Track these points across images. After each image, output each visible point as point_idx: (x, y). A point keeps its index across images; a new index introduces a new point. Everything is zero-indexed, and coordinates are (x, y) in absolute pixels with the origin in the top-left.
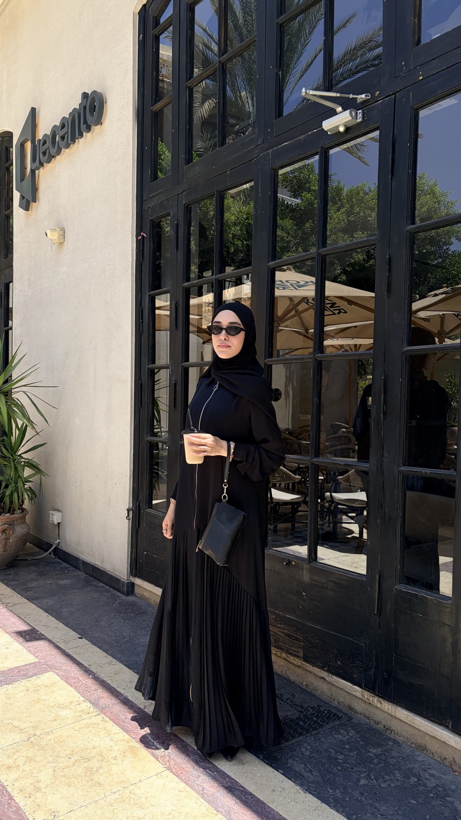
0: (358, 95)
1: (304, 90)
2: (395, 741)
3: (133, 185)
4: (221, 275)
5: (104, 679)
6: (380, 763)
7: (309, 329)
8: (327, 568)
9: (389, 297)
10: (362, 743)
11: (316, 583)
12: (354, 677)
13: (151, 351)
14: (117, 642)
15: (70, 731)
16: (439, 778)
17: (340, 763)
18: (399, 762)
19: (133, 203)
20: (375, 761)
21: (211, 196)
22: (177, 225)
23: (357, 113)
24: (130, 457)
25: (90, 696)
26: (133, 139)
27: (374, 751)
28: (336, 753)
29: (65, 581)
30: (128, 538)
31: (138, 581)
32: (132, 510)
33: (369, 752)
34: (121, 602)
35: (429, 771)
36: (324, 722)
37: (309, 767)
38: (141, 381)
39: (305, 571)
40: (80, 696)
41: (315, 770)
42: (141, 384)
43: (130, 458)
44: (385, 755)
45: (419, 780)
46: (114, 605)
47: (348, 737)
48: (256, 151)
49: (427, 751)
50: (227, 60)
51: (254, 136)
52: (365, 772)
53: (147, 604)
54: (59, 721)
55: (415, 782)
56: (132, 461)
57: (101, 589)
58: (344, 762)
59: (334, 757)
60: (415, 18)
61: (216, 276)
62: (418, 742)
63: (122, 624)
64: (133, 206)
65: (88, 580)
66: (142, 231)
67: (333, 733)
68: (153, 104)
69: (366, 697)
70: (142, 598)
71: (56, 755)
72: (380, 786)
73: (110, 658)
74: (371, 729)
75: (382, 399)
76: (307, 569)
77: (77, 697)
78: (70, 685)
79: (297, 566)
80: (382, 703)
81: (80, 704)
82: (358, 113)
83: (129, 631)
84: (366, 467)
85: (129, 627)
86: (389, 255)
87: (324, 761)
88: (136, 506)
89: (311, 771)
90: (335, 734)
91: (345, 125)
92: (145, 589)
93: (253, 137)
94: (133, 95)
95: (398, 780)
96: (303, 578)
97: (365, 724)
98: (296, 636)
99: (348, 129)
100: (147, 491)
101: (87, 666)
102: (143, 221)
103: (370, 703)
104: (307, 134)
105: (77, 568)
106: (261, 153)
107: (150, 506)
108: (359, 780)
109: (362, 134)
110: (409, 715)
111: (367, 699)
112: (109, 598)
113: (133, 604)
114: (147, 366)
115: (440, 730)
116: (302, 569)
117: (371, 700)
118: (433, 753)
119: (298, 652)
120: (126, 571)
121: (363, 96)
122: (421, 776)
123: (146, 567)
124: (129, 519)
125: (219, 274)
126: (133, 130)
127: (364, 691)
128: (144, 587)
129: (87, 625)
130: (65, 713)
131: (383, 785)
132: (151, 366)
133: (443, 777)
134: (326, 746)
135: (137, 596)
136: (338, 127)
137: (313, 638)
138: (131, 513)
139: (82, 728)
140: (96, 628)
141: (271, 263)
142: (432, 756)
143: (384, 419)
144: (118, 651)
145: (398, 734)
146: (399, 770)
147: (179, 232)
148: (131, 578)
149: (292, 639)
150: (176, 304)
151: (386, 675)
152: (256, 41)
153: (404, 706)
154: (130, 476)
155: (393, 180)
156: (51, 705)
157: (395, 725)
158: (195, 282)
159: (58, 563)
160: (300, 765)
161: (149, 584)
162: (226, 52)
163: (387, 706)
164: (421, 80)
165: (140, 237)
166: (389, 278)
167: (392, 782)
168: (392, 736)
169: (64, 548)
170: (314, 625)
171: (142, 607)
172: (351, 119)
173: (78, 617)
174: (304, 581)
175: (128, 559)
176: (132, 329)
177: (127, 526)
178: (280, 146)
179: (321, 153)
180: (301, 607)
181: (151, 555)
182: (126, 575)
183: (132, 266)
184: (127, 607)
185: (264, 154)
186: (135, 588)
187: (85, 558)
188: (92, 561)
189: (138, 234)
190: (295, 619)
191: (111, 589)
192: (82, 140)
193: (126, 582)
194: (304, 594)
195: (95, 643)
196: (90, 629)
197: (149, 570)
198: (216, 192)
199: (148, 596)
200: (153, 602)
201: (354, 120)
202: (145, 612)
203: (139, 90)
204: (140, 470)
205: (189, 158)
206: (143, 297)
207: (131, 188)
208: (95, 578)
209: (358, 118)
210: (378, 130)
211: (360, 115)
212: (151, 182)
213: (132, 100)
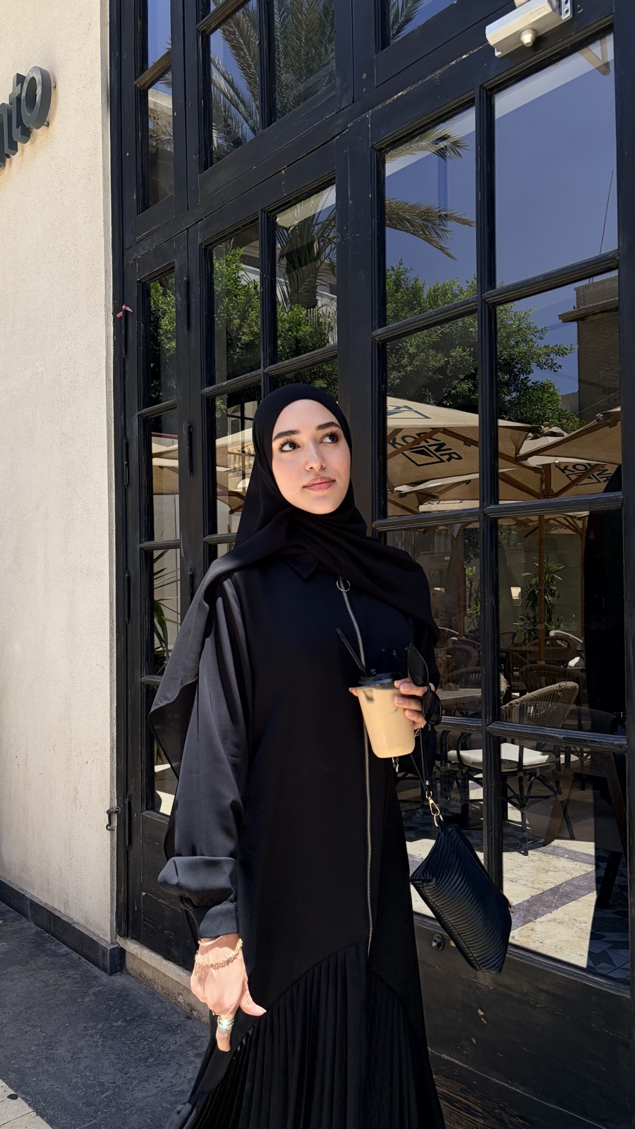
3: (105, 222)
4: (273, 366)
7: (395, 485)
11: (509, 992)
13: (145, 518)
14: (89, 1104)
19: (106, 255)
21: (251, 223)
22: (188, 283)
24: (111, 713)
26: (103, 141)
30: (112, 865)
31: (132, 947)
32: (116, 812)
34: (100, 991)
38: (129, 573)
42: (129, 578)
43: (111, 716)
46: (86, 1000)
48: (339, 122)
51: (334, 93)
53: (149, 994)
56: (115, 721)
61: (264, 368)
63: (100, 1049)
64: (106, 260)
65: (40, 940)
66: (123, 303)
68: (138, 75)
70: (140, 978)
82: (563, 3)
83: (113, 1070)
84: (621, 746)
85: (113, 1057)
88: (124, 805)
91: (534, 29)
92: (146, 963)
93: (330, 96)
94: (102, 64)
96: (476, 978)
98: (465, 1101)
99: (539, 40)
102: (125, 284)
104: (446, 67)
105: (23, 913)
106: (349, 122)
107: (150, 804)
109: (572, 46)
112: (76, 983)
113: (122, 995)
114: (138, 545)
120: (109, 926)
123: (145, 920)
124: (111, 830)
125: (270, 365)
126: (103, 125)
128: (143, 959)
129: (28, 1060)
132: (147, 544)
135: (130, 975)
136: (518, 34)
137: (506, 1113)
138: (115, 817)
140: (46, 1067)
141: (379, 331)
147: (192, 296)
148: (118, 940)
150: (190, 427)
154: (112, 749)
158: (224, 384)
161: (153, 954)
165: (120, 314)
170: (506, 1085)
171: (140, 1002)
172: (551, 10)
173: (13, 1038)
174: (478, 984)
175: (112, 904)
176: (109, 478)
177: (109, 843)
178: (388, 102)
179: (477, 100)
180: (474, 1041)
181: (154, 898)
182: (109, 934)
183: (107, 366)
184: (111, 1003)
185: (355, 123)
186: (127, 959)
187: (35, 895)
188: (49, 903)
189: (116, 309)
190: (461, 1064)
191: (83, 959)
192: (15, 159)
193: (109, 949)
194: (481, 1013)
195: (43, 1108)
196: (35, 1068)
197: (151, 926)
198: (260, 213)
199: (151, 977)
200: (160, 989)
201: (556, 15)
202: (145, 1015)
203: (113, 54)
204: (129, 738)
205: (207, 159)
206: (127, 421)
207: (102, 227)
208: (53, 935)
209: (563, 12)
210: (610, 33)
211: (569, 5)
212: (138, 214)
213: (100, 73)
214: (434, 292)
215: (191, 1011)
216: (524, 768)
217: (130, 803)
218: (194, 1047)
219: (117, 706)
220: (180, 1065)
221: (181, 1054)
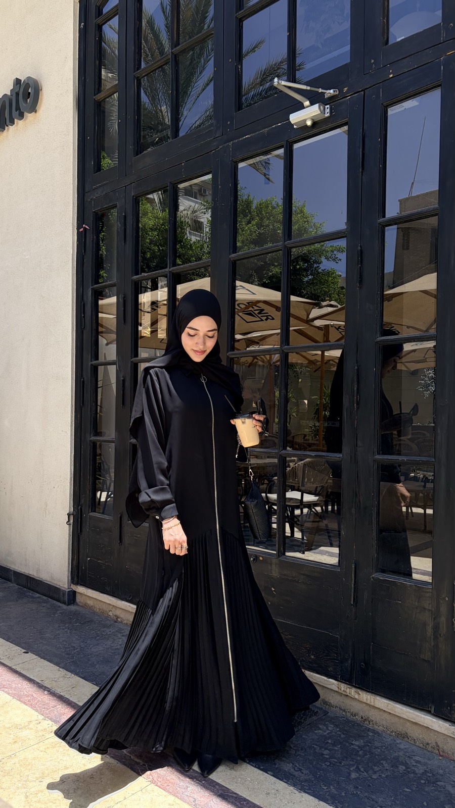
0: (327, 90)
1: (276, 80)
2: (374, 731)
3: (74, 175)
4: (174, 268)
5: (62, 694)
6: (366, 755)
8: (298, 561)
9: (360, 288)
10: (343, 736)
11: (286, 577)
12: (329, 670)
13: (94, 348)
14: (68, 654)
15: (35, 753)
16: (425, 764)
17: (327, 758)
18: (384, 752)
19: (74, 195)
20: (360, 753)
22: (125, 217)
23: (324, 107)
24: (71, 458)
25: (50, 714)
26: (73, 129)
27: (357, 743)
28: (320, 749)
30: (69, 544)
31: (80, 589)
32: (73, 514)
33: (352, 744)
34: (63, 612)
35: (414, 758)
36: (301, 719)
37: (297, 765)
38: (83, 379)
39: (274, 566)
40: (38, 714)
41: (304, 768)
42: (83, 381)
43: (71, 460)
44: (368, 746)
45: (407, 768)
46: (56, 615)
47: (328, 731)
48: (215, 144)
49: (408, 738)
50: (181, 52)
51: (212, 128)
52: (353, 765)
54: (20, 743)
55: (404, 770)
56: (73, 463)
57: (38, 599)
58: (331, 758)
59: (319, 753)
60: (384, 19)
61: (170, 268)
62: (398, 730)
63: (69, 634)
64: (73, 197)
66: (84, 224)
67: (313, 729)
68: (96, 93)
69: (343, 689)
70: (85, 606)
71: (24, 779)
72: (371, 778)
73: (63, 672)
74: (348, 721)
75: (355, 388)
76: (276, 564)
77: (34, 715)
78: (25, 703)
79: (264, 561)
80: (359, 694)
81: (40, 723)
82: (326, 108)
83: (78, 642)
84: (339, 457)
85: (77, 637)
86: (361, 247)
87: (311, 758)
88: (78, 510)
89: (300, 770)
90: (315, 730)
91: (312, 119)
92: (90, 597)
93: (210, 129)
94: (73, 83)
95: (387, 769)
96: (271, 573)
97: (342, 717)
99: (315, 124)
100: (91, 494)
101: (39, 682)
102: (85, 213)
103: (347, 695)
104: (270, 128)
105: (8, 580)
106: (220, 146)
107: (93, 509)
108: (350, 774)
109: (329, 129)
110: (389, 704)
111: (344, 691)
112: (49, 609)
113: (76, 614)
114: (88, 362)
115: (423, 716)
116: (271, 564)
117: (348, 692)
118: (415, 740)
120: (67, 579)
121: (332, 91)
122: (408, 764)
123: (89, 574)
124: (70, 525)
125: (173, 267)
126: (73, 119)
127: (340, 683)
128: (88, 595)
129: (30, 639)
130: (26, 733)
131: (374, 777)
132: (94, 362)
133: (429, 762)
134: (309, 742)
135: (79, 605)
136: (305, 121)
138: (72, 517)
139: (48, 748)
140: (41, 641)
141: (233, 255)
142: (413, 743)
143: (358, 408)
144: (71, 663)
145: (376, 723)
146: (385, 759)
147: (127, 224)
148: (72, 587)
150: (124, 297)
151: (363, 665)
152: (213, 34)
153: (383, 695)
154: (72, 478)
155: (364, 174)
156: (7, 726)
157: (374, 715)
160: (288, 765)
161: (94, 591)
162: (179, 45)
163: (366, 697)
164: (392, 77)
165: (82, 229)
166: (360, 269)
167: (382, 773)
168: (370, 726)
170: (284, 621)
171: (87, 616)
172: (320, 112)
173: (19, 631)
174: (273, 576)
175: (69, 566)
176: (73, 324)
177: (68, 532)
178: (240, 139)
179: (285, 146)
180: (270, 603)
181: (95, 560)
182: (67, 584)
183: (73, 259)
184: (71, 617)
185: (223, 147)
186: (77, 597)
187: (17, 568)
188: (26, 572)
189: (79, 226)
191: (50, 599)
193: (67, 591)
194: (273, 589)
195: (44, 656)
196: (35, 642)
197: (93, 577)
198: (169, 184)
199: (92, 604)
200: (98, 610)
201: (322, 115)
202: (91, 621)
203: (80, 78)
204: (82, 472)
205: (138, 149)
206: (84, 291)
207: (72, 178)
208: (29, 589)
209: (326, 113)
210: (346, 125)
211: (328, 110)
212: (95, 173)
213: (72, 88)
215: (117, 619)
216: (304, 503)
217: (81, 509)
218: (121, 633)
219: (74, 455)
220: (114, 639)
221: (115, 635)
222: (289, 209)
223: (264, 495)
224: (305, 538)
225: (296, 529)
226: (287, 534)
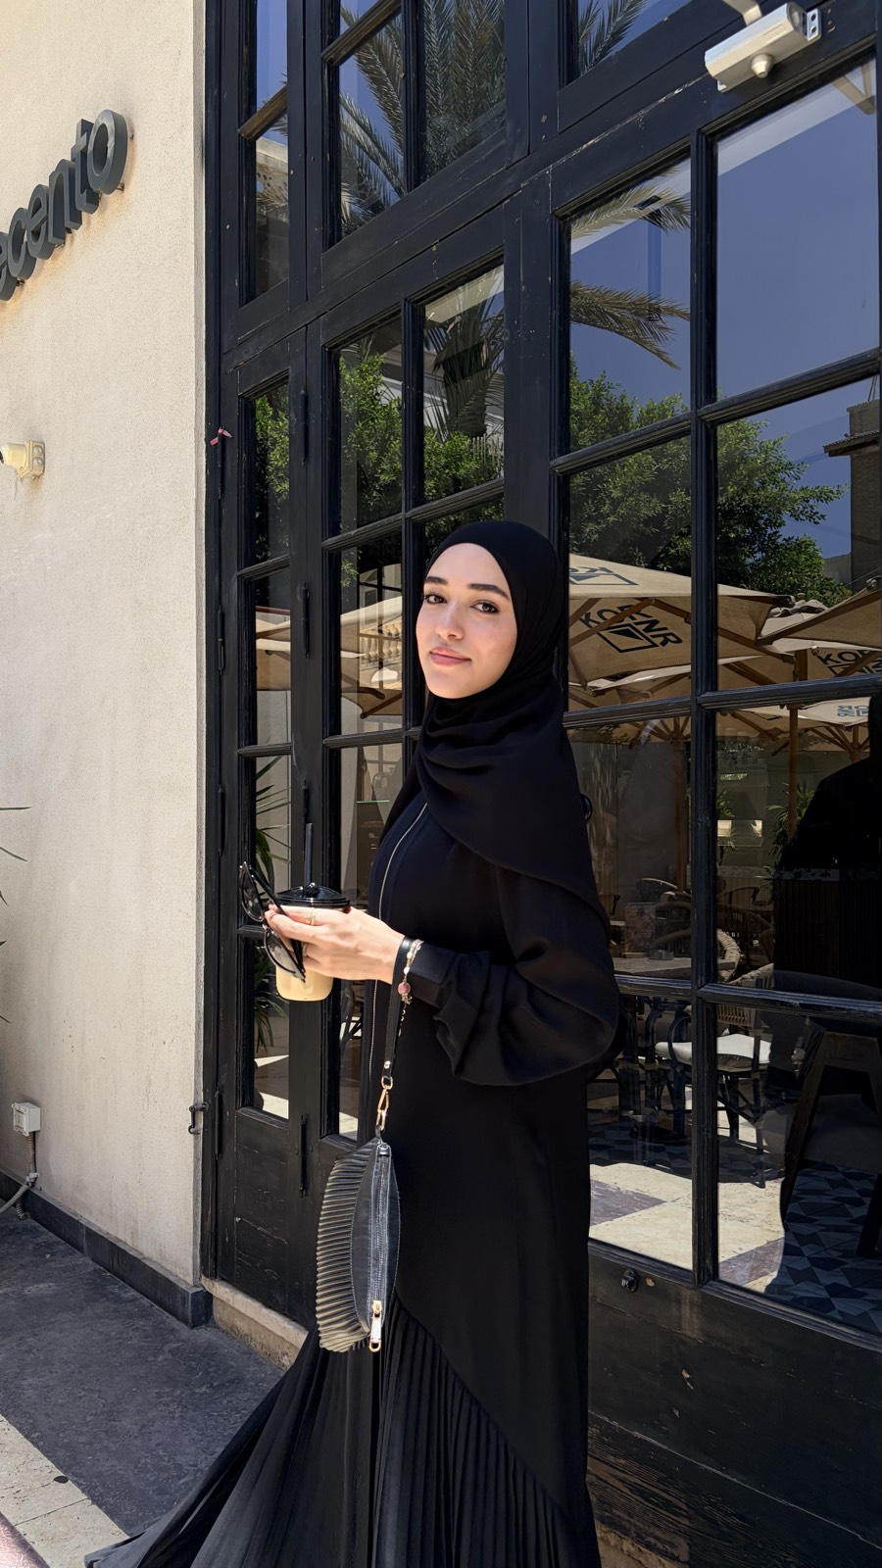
3: (197, 317)
4: (418, 508)
7: (588, 679)
8: (757, 1304)
11: (724, 1347)
13: (245, 715)
14: (161, 1492)
19: (198, 362)
21: (390, 317)
22: (306, 398)
23: (804, 16)
24: (197, 975)
26: (196, 210)
29: (41, 1286)
30: (195, 1181)
31: (221, 1291)
32: (202, 1109)
34: (178, 1348)
38: (223, 788)
39: (686, 1310)
42: (223, 795)
43: (197, 980)
46: (160, 1358)
48: (510, 180)
51: (503, 142)
53: (244, 1353)
56: (202, 987)
61: (406, 511)
63: (176, 1422)
64: (198, 368)
65: (99, 1281)
66: (220, 426)
68: (243, 120)
70: (231, 1333)
76: (692, 1304)
79: (659, 1291)
82: (809, 19)
83: (193, 1449)
88: (213, 1099)
91: (770, 55)
92: (240, 1312)
93: (498, 145)
94: (195, 106)
96: (680, 1328)
98: (665, 1495)
99: (776, 70)
100: (240, 1063)
102: (223, 400)
104: (652, 107)
105: (76, 1245)
106: (523, 181)
107: (247, 1101)
109: (820, 76)
112: (147, 1336)
113: (208, 1354)
114: (235, 751)
116: (679, 1302)
119: (672, 1545)
120: (191, 1263)
123: (239, 1255)
124: (196, 1133)
125: (414, 507)
126: (195, 188)
128: (236, 1306)
129: (81, 1434)
132: (247, 749)
135: (218, 1329)
136: (748, 62)
137: (719, 1510)
138: (201, 1116)
140: (105, 1443)
141: (560, 460)
147: (312, 415)
148: (202, 1282)
149: (652, 1502)
150: (306, 591)
154: (198, 1024)
158: (353, 533)
159: (34, 1232)
161: (249, 1301)
165: (215, 441)
169: (46, 1193)
170: (719, 1472)
171: (232, 1363)
172: (792, 29)
173: (62, 1405)
174: (684, 1337)
175: (195, 1233)
176: (199, 661)
177: (193, 1151)
178: (575, 153)
179: (693, 150)
180: (677, 1413)
181: (252, 1225)
182: (191, 1273)
183: (197, 510)
184: (194, 1364)
185: (531, 182)
186: (214, 1308)
187: (93, 1221)
188: (111, 1232)
189: (210, 433)
190: (659, 1445)
191: (156, 1307)
192: (79, 234)
193: (191, 1292)
194: (687, 1376)
195: (101, 1495)
196: (91, 1444)
197: (247, 1263)
198: (402, 304)
199: (246, 1331)
200: (258, 1347)
201: (798, 36)
202: (237, 1381)
203: (210, 94)
204: (221, 1007)
205: (333, 233)
206: (223, 584)
207: (193, 325)
208: (116, 1274)
209: (809, 31)
210: (871, 58)
211: (816, 22)
212: (240, 307)
213: (192, 118)
214: (648, 412)
219: (205, 967)
222: (707, 317)
223: (663, 1045)
224: (764, 1144)
225: (741, 1119)
226: (721, 1132)
